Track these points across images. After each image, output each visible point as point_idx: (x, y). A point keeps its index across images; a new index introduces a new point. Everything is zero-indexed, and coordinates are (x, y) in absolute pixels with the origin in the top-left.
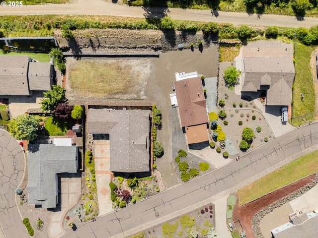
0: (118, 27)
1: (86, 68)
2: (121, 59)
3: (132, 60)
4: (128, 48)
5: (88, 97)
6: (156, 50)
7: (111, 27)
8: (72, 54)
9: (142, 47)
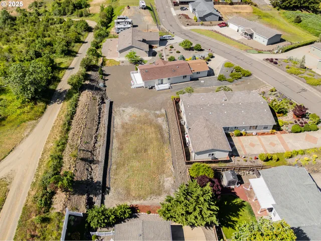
0: (70, 124)
1: (125, 173)
2: (113, 134)
3: (115, 123)
4: (99, 123)
5: (172, 169)
6: (103, 102)
7: (68, 130)
8: (100, 196)
9: (100, 111)
